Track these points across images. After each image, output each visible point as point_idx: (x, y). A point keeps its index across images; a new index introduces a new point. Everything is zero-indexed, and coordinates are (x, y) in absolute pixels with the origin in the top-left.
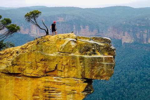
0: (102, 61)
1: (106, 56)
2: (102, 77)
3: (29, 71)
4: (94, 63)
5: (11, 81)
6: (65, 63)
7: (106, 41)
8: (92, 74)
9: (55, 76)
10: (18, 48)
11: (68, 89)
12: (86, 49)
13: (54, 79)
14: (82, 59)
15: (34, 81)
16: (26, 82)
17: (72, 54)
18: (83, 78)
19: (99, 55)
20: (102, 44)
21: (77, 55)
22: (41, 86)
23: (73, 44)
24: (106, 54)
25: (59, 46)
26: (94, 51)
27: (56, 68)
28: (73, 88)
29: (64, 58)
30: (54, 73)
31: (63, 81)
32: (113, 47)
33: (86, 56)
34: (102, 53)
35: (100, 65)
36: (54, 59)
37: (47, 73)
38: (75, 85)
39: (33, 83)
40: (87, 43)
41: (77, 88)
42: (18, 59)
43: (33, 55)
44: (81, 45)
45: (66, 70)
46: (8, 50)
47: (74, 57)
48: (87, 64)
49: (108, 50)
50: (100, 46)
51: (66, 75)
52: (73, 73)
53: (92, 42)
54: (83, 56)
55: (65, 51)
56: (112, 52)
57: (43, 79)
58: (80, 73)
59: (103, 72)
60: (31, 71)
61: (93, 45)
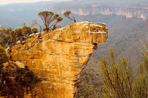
0: (101, 35)
1: (103, 32)
2: (101, 42)
3: (67, 40)
4: (97, 36)
5: (60, 44)
6: (83, 36)
7: (103, 25)
8: (96, 41)
9: (79, 42)
10: (62, 29)
11: (86, 48)
12: (94, 29)
13: (79, 43)
14: (91, 34)
15: (70, 44)
16: (66, 44)
17: (87, 32)
18: (92, 43)
19: (100, 32)
20: (101, 27)
21: (89, 32)
22: (73, 46)
23: (87, 27)
24: (103, 31)
25: (81, 28)
26: (97, 30)
27: (79, 38)
28: (88, 47)
29: (83, 34)
30: (78, 40)
31: (83, 44)
32: (107, 28)
33: (93, 33)
34: (102, 31)
35: (100, 36)
36: (78, 34)
37: (75, 41)
38: (89, 46)
39: (69, 45)
40: (94, 26)
41: (89, 47)
42: (62, 34)
43: (68, 32)
44: (91, 27)
45: (84, 39)
46: (57, 30)
47: (88, 33)
48: (94, 36)
49: (104, 29)
50: (100, 27)
51: (84, 41)
52: (87, 40)
53: (97, 25)
54: (92, 32)
55: (84, 30)
56: (106, 31)
57: (74, 43)
58: (91, 40)
59: (102, 40)
60: (68, 39)
61: (97, 27)
